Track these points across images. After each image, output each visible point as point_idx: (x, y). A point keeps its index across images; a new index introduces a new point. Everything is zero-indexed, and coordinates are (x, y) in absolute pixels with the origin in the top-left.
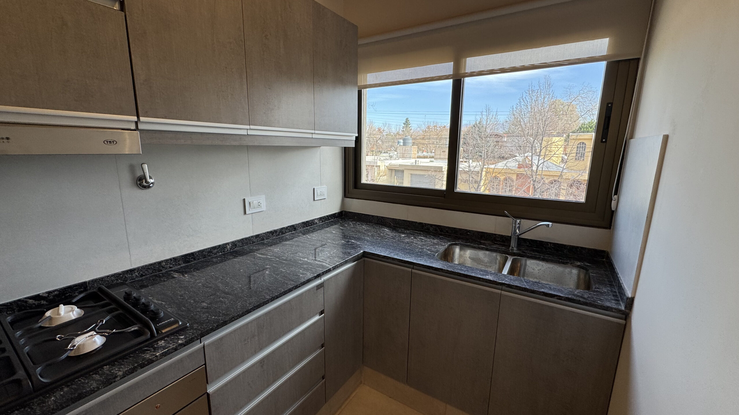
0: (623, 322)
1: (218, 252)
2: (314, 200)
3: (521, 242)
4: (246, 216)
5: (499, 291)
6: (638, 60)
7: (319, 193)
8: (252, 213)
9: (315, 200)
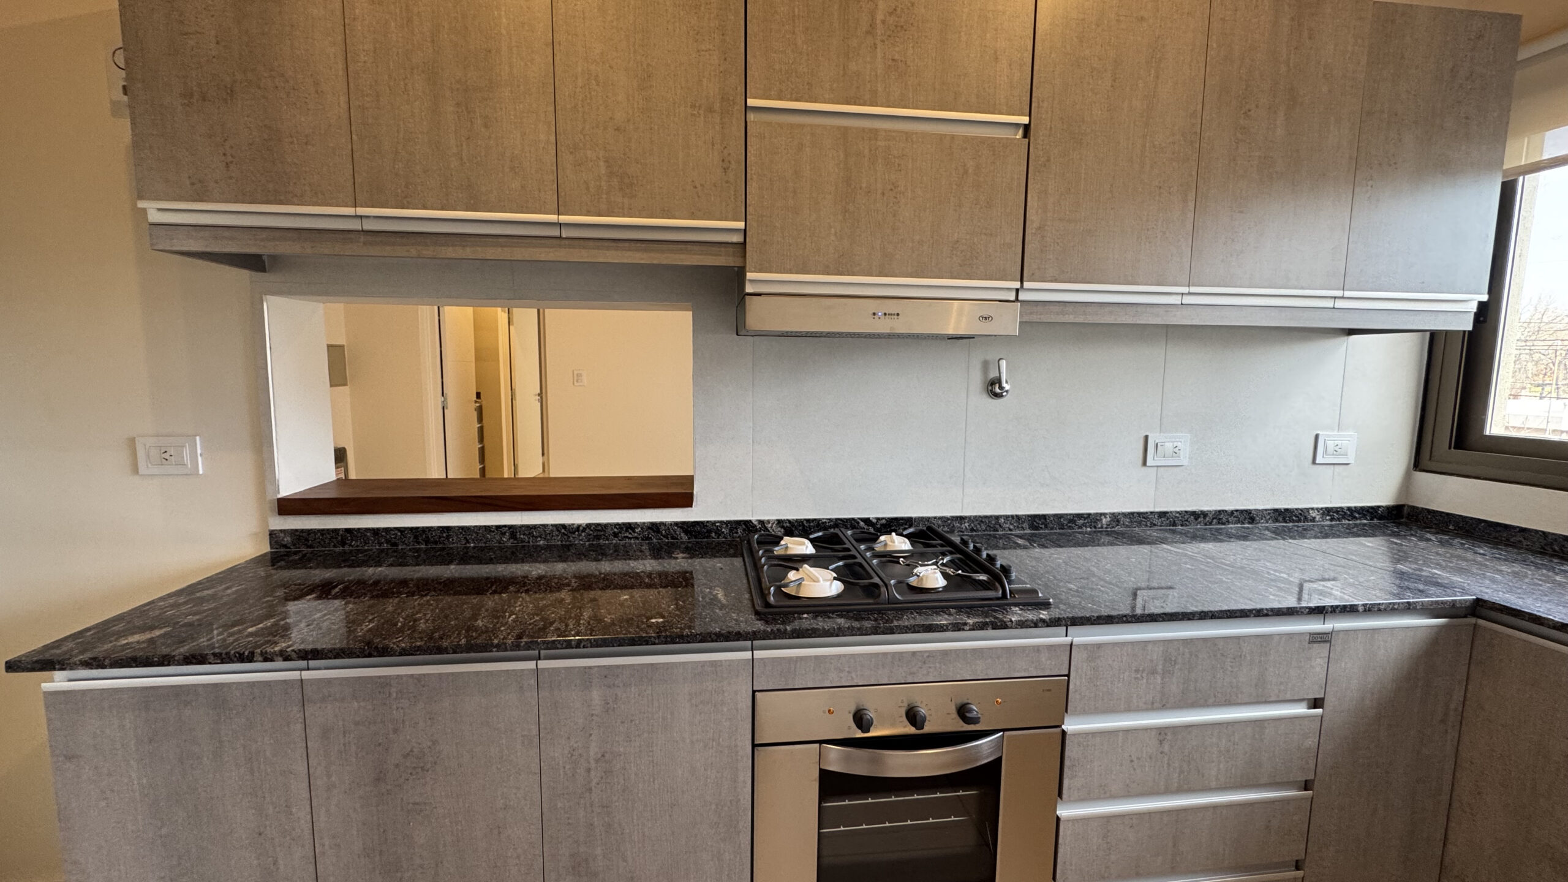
1: (1084, 525)
2: (1314, 462)
4: (1146, 469)
7: (1331, 448)
8: (1157, 466)
9: (1317, 462)
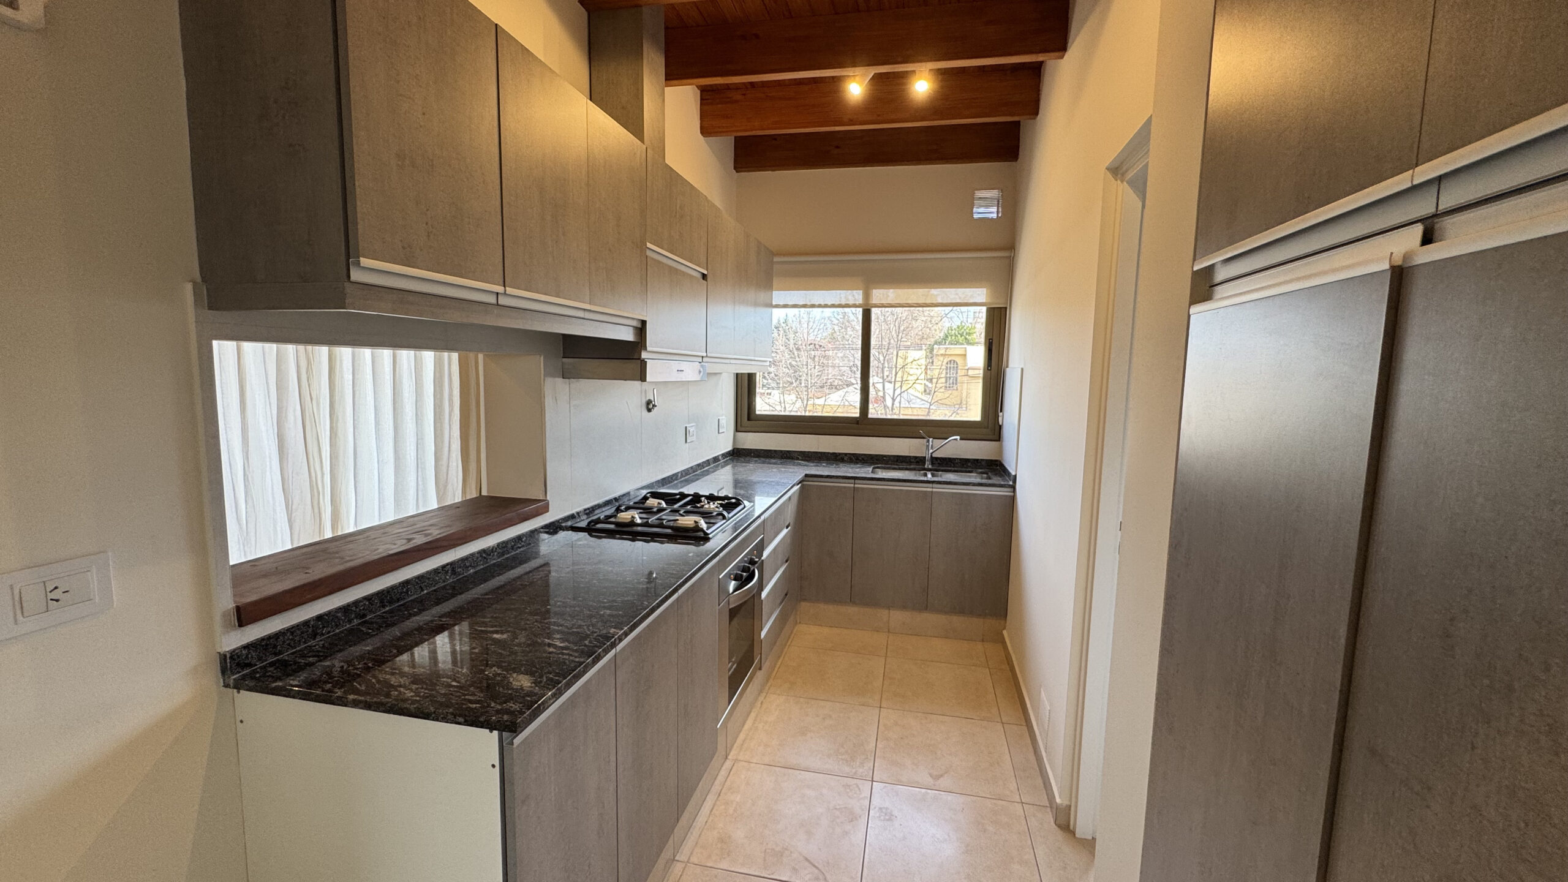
0: (1012, 494)
2: (718, 432)
3: (934, 460)
4: (687, 444)
5: (931, 490)
6: (1006, 308)
7: (721, 425)
8: (689, 442)
